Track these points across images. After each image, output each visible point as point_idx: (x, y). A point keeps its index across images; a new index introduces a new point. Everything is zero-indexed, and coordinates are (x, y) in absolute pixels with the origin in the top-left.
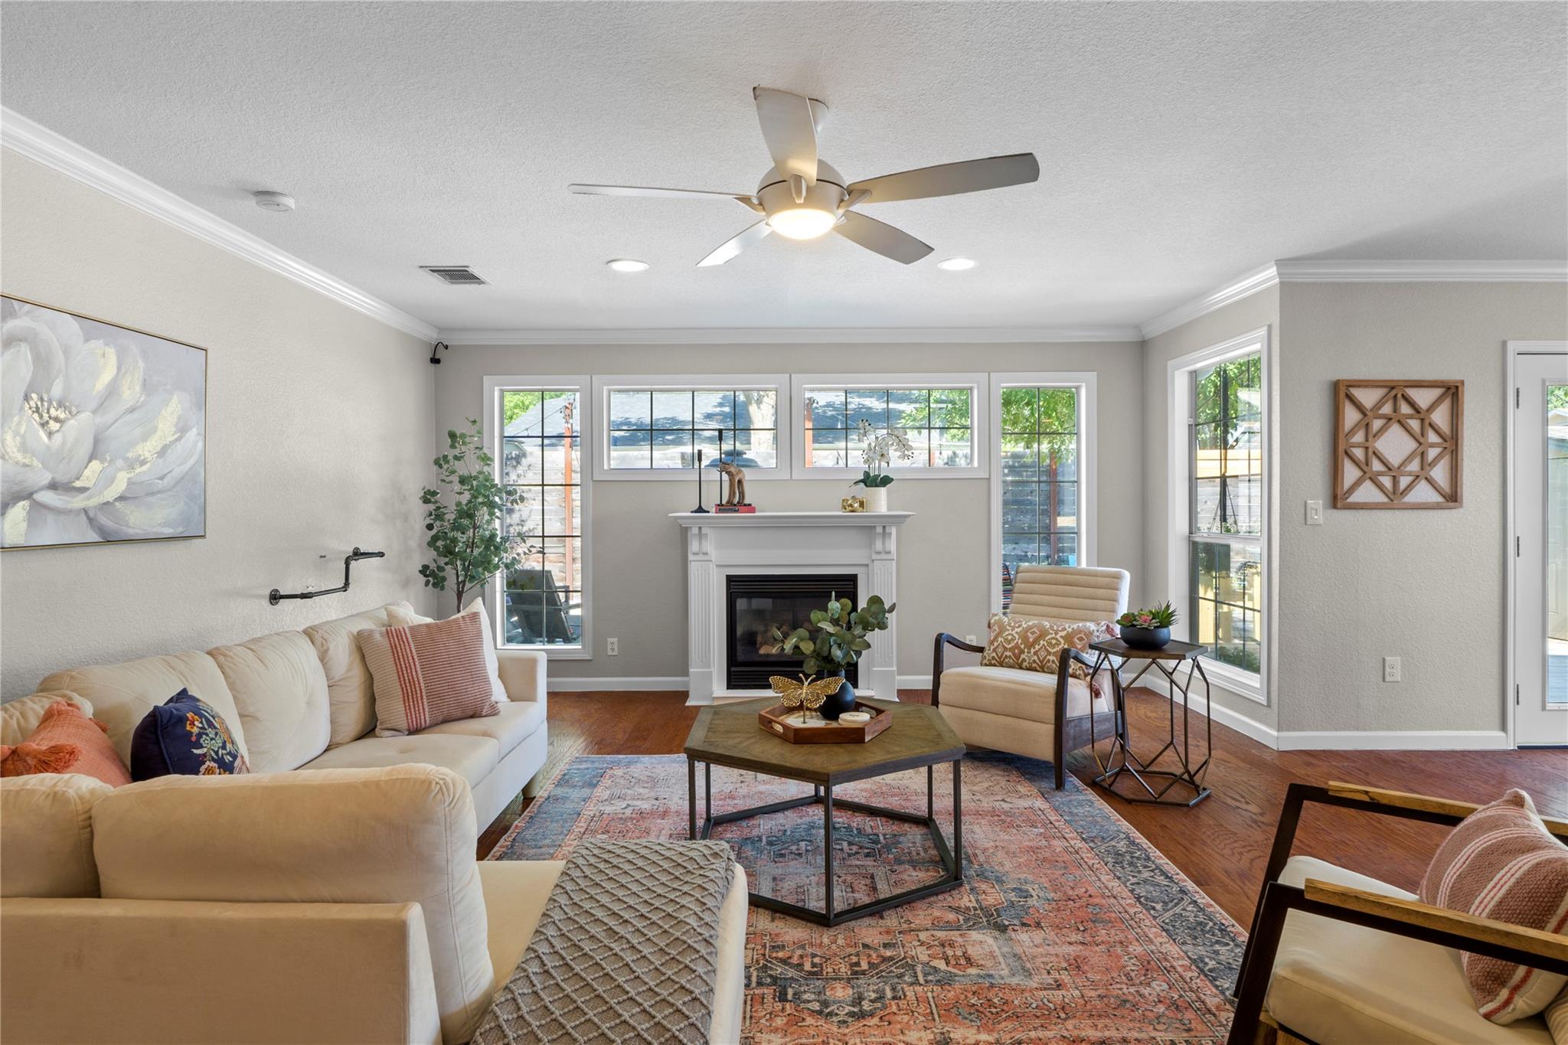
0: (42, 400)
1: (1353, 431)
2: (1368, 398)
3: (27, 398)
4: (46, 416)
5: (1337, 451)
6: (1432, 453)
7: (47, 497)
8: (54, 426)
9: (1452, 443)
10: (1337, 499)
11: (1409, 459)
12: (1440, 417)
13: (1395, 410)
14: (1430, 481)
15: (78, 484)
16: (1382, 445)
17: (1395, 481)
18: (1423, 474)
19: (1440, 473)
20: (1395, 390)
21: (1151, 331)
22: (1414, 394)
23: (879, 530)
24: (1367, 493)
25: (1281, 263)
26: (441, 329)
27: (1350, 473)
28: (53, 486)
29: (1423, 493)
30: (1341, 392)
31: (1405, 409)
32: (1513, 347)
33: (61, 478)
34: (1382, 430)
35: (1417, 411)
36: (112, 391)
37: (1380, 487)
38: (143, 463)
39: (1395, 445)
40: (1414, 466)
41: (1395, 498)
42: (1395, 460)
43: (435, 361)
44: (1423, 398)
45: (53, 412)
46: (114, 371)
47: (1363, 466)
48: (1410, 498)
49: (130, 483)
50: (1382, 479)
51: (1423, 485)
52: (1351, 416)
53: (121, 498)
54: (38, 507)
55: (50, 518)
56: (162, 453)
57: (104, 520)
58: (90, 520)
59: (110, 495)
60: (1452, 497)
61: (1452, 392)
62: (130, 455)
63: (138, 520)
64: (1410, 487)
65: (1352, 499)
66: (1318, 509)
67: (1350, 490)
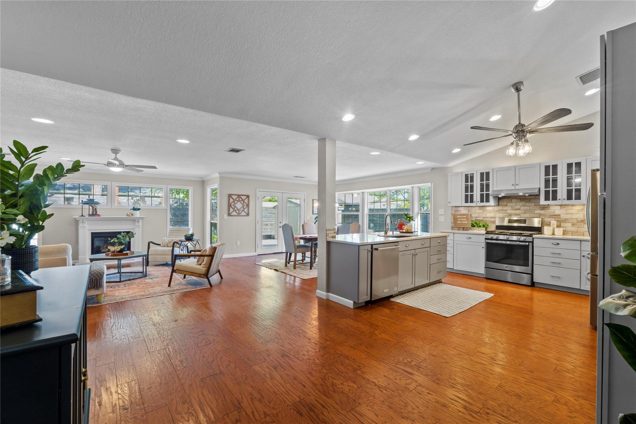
1: (232, 203)
2: (234, 197)
5: (229, 206)
6: (245, 207)
9: (248, 205)
10: (229, 215)
11: (241, 208)
12: (246, 201)
13: (239, 199)
14: (245, 211)
16: (236, 205)
17: (239, 212)
18: (243, 211)
19: (246, 210)
20: (239, 196)
21: (205, 179)
22: (242, 197)
23: (137, 220)
24: (234, 213)
25: (219, 173)
27: (231, 210)
29: (243, 213)
30: (230, 196)
31: (241, 199)
32: (257, 190)
34: (237, 203)
35: (242, 200)
37: (236, 212)
39: (239, 205)
40: (242, 209)
41: (239, 215)
42: (239, 208)
44: (244, 198)
47: (234, 209)
48: (241, 214)
50: (237, 211)
52: (231, 200)
60: (248, 215)
61: (248, 197)
64: (241, 212)
65: (232, 214)
66: (226, 216)
67: (231, 213)
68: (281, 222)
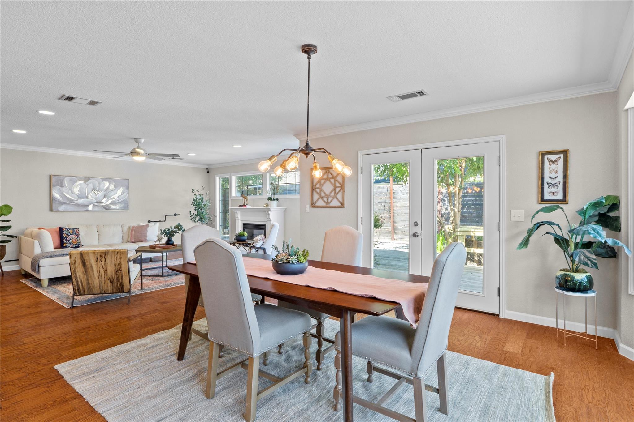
0: (95, 190)
1: (316, 184)
3: (92, 190)
4: (95, 193)
6: (338, 190)
7: (96, 204)
8: (97, 194)
9: (343, 187)
10: (313, 205)
11: (331, 192)
12: (340, 178)
13: (327, 177)
14: (337, 199)
15: (101, 202)
17: (328, 199)
18: (335, 197)
20: (327, 170)
22: (332, 171)
24: (320, 203)
25: (296, 136)
26: (208, 165)
27: (316, 196)
28: (97, 202)
29: (335, 203)
31: (330, 176)
32: (360, 154)
33: (98, 201)
34: (324, 183)
35: (333, 177)
36: (108, 188)
37: (323, 201)
38: (114, 198)
39: (327, 188)
40: (333, 194)
41: (327, 206)
42: (327, 193)
43: (208, 172)
44: (335, 173)
45: (97, 192)
46: (108, 185)
47: (319, 194)
48: (331, 204)
49: (111, 201)
50: (324, 199)
51: (335, 200)
52: (316, 179)
53: (110, 204)
54: (94, 205)
55: (96, 207)
56: (118, 197)
57: (106, 207)
58: (104, 207)
59: (107, 203)
60: (342, 205)
62: (111, 197)
63: (113, 207)
64: (331, 201)
65: (317, 205)
66: (308, 207)
67: (316, 203)
68: (419, 223)
